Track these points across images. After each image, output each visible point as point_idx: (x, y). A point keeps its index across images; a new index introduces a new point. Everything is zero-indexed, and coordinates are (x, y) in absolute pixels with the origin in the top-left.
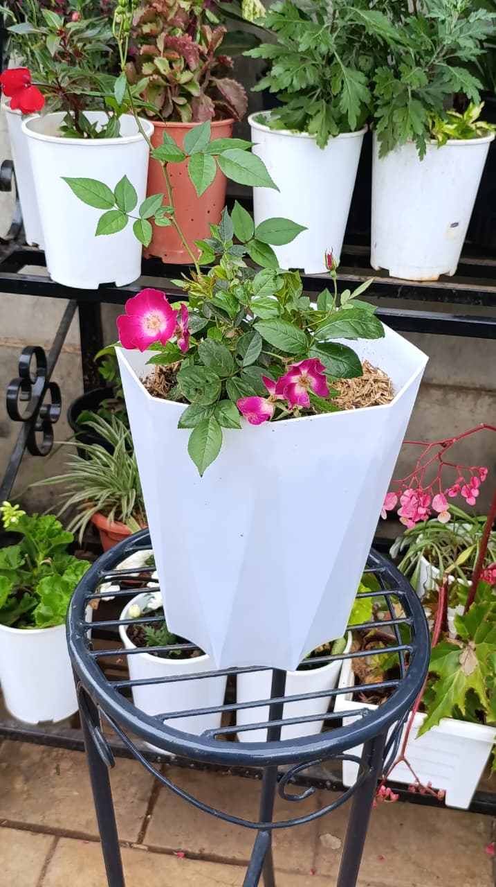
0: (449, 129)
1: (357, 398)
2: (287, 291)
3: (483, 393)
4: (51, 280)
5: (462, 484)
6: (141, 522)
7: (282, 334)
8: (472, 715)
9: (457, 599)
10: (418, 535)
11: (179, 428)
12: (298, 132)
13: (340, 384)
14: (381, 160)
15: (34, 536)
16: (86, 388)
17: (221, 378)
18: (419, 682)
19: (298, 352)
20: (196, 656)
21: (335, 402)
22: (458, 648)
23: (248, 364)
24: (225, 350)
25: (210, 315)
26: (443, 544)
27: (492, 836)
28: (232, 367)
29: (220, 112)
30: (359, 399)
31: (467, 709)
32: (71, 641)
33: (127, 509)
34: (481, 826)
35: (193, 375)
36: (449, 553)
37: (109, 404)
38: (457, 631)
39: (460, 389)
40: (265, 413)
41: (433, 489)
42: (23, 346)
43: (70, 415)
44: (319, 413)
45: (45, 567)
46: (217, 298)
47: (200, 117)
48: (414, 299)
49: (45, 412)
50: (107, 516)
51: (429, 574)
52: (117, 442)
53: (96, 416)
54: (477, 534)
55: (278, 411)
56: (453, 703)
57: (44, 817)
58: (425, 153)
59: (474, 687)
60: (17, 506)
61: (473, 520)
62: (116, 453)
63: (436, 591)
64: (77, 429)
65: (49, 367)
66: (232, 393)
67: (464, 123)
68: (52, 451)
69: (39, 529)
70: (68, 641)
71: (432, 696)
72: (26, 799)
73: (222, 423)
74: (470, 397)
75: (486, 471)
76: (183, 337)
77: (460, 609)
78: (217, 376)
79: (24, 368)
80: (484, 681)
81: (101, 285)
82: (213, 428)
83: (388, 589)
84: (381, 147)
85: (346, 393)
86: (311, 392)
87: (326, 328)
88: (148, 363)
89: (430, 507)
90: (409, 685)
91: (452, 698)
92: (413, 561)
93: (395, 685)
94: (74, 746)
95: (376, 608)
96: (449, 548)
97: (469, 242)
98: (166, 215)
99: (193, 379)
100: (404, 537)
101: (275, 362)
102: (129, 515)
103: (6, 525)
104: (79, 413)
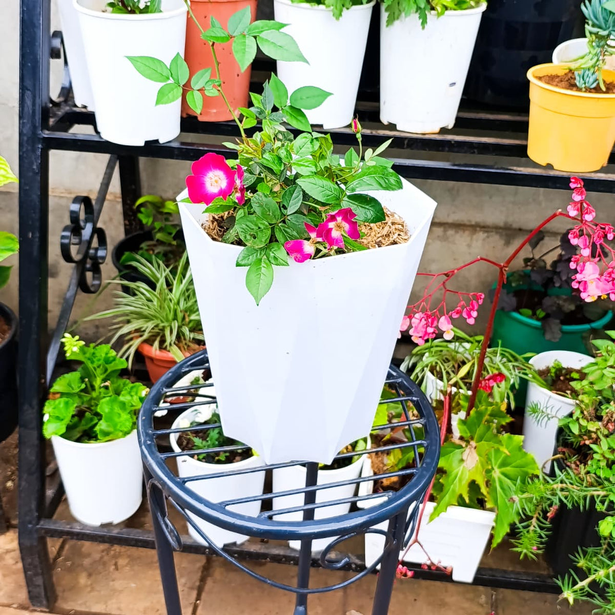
0: (446, 1)
1: (379, 238)
2: (321, 151)
3: (478, 229)
4: (102, 138)
5: (463, 307)
6: (182, 349)
7: (320, 188)
8: (474, 502)
9: (459, 407)
10: (425, 353)
11: (237, 266)
12: (316, 5)
13: (364, 227)
14: (388, 28)
15: (92, 362)
16: (127, 232)
17: (270, 224)
18: (433, 467)
19: (333, 202)
20: (237, 461)
21: (360, 242)
22: (461, 447)
23: (292, 212)
24: (273, 202)
25: (258, 172)
26: (446, 361)
27: (492, 607)
28: (278, 216)
30: (380, 239)
31: (470, 499)
32: (143, 447)
33: (170, 338)
34: (483, 599)
35: (248, 223)
36: (451, 368)
37: (149, 246)
38: (461, 432)
39: (458, 226)
40: (308, 253)
41: (439, 312)
42: (73, 196)
43: (114, 256)
44: (349, 252)
45: (103, 390)
46: (264, 158)
48: (418, 149)
49: (93, 255)
50: (152, 345)
51: (435, 386)
52: (158, 280)
53: (138, 257)
54: (475, 351)
55: (318, 251)
56: (457, 493)
57: (107, 606)
58: (426, 23)
59: (475, 478)
60: (77, 337)
61: (471, 339)
62: (158, 289)
63: (441, 400)
64: (121, 268)
65: (95, 214)
66: (279, 236)
68: (101, 289)
69: (97, 356)
70: (141, 446)
71: (440, 488)
72: (90, 592)
73: (272, 261)
74: (467, 233)
75: (483, 296)
76: (239, 192)
77: (462, 414)
78: (266, 223)
79: (75, 215)
80: (484, 473)
81: (147, 142)
82: (265, 266)
83: (403, 396)
84: (388, 17)
85: (369, 235)
86: (345, 235)
87: (355, 182)
88: (204, 212)
89: (437, 327)
90: (425, 472)
91: (457, 489)
92: (420, 376)
93: (413, 472)
94: (133, 542)
95: (390, 415)
96: (451, 364)
98: (214, 86)
99: (248, 226)
100: (412, 356)
101: (311, 210)
102: (172, 343)
103: (68, 354)
104: (122, 254)
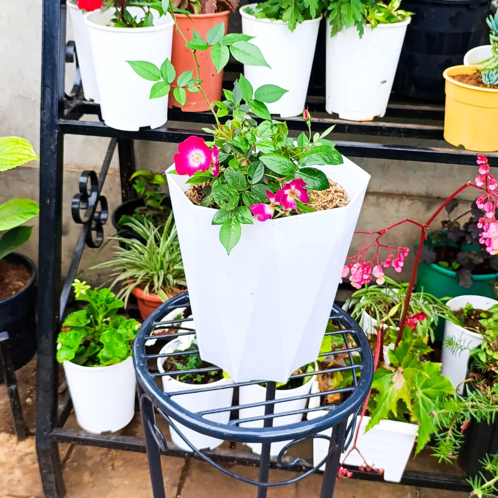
0: (378, 16)
1: (324, 203)
2: (279, 134)
3: (404, 197)
4: (105, 125)
5: (392, 258)
6: (167, 292)
7: (278, 163)
8: (401, 417)
9: (390, 340)
10: (361, 297)
11: (212, 224)
12: (275, 20)
13: (313, 194)
14: (332, 38)
15: (96, 302)
16: (124, 199)
17: (239, 192)
18: (367, 388)
19: (288, 174)
20: (211, 382)
21: (309, 206)
22: (390, 372)
23: (256, 182)
24: (241, 174)
25: (229, 151)
26: (379, 303)
28: (245, 185)
29: (220, 6)
30: (325, 203)
31: (398, 414)
32: (137, 368)
33: (158, 284)
34: (409, 496)
35: (222, 191)
36: (383, 309)
37: (141, 210)
38: (391, 360)
39: (388, 195)
40: (268, 214)
41: (373, 262)
42: (82, 171)
43: (114, 218)
44: (300, 214)
45: (104, 325)
46: (235, 140)
47: (206, 10)
48: (356, 133)
49: (97, 217)
50: (143, 289)
51: (370, 323)
52: (148, 238)
53: (133, 219)
54: (402, 295)
55: (276, 212)
56: (388, 408)
58: (363, 33)
59: (402, 397)
60: (84, 282)
61: (399, 286)
62: (148, 245)
63: (375, 334)
64: (119, 228)
65: (99, 185)
66: (246, 201)
67: (389, 12)
68: (103, 245)
69: (100, 298)
70: (135, 368)
71: (374, 405)
72: (92, 487)
73: (240, 220)
74: (396, 200)
75: (408, 250)
76: (215, 166)
77: (392, 346)
78: (236, 191)
79: (83, 186)
80: (409, 392)
81: (141, 128)
82: (235, 224)
83: (344, 329)
84: (332, 29)
85: (316, 200)
86: (298, 200)
87: (305, 159)
88: (187, 183)
89: (371, 275)
90: (361, 390)
91: (388, 406)
92: (358, 315)
93: (352, 390)
94: (127, 447)
95: (334, 346)
96: (383, 305)
97: (394, 92)
98: (195, 84)
99: (222, 193)
100: (351, 299)
101: (271, 181)
102: (159, 287)
103: (77, 296)
104: (120, 217)
